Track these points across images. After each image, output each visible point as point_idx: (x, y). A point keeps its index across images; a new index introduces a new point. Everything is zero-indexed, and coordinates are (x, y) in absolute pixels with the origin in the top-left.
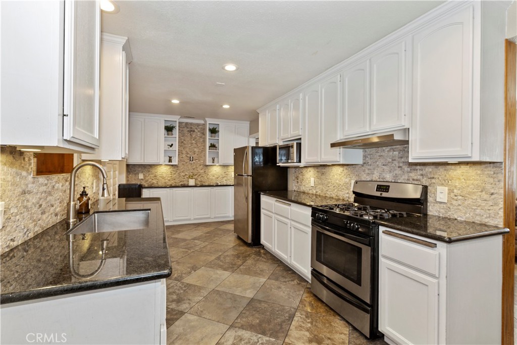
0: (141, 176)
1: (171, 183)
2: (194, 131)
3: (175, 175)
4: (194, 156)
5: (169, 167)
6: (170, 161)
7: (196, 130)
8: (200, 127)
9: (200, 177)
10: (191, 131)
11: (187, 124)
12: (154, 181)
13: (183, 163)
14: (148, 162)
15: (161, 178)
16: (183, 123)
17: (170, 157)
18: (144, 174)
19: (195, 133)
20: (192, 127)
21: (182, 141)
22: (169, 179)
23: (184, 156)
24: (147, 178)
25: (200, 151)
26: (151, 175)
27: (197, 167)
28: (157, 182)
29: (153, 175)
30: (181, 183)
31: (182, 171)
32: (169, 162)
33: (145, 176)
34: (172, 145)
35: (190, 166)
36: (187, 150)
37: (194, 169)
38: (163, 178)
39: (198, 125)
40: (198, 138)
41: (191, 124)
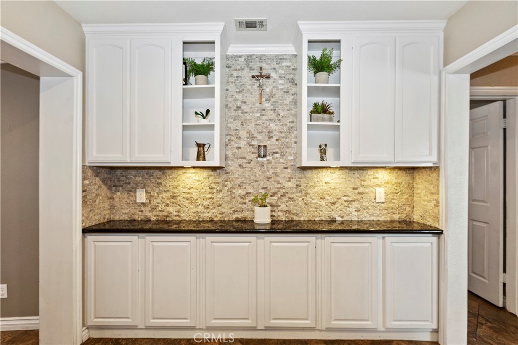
0: (141, 196)
1: (210, 215)
2: (268, 77)
3: (220, 195)
4: (267, 143)
5: (205, 173)
6: (201, 156)
7: (273, 74)
8: (284, 64)
9: (284, 199)
10: (261, 76)
11: (249, 58)
12: (171, 209)
13: (240, 161)
14: (134, 159)
15: (186, 203)
16: (240, 57)
17: (199, 145)
18: (147, 192)
19: (271, 81)
20: (264, 65)
21: (239, 104)
22: (206, 203)
23: (243, 143)
24: (154, 202)
25: (285, 129)
26: (164, 195)
27: (276, 174)
28: (179, 211)
29: (168, 195)
30: (234, 216)
31: (238, 182)
32: (198, 159)
33: (150, 197)
34: (208, 111)
35: (257, 171)
36: (251, 127)
37: (269, 178)
38: (192, 201)
39: (280, 59)
40: (279, 94)
41: (261, 58)
